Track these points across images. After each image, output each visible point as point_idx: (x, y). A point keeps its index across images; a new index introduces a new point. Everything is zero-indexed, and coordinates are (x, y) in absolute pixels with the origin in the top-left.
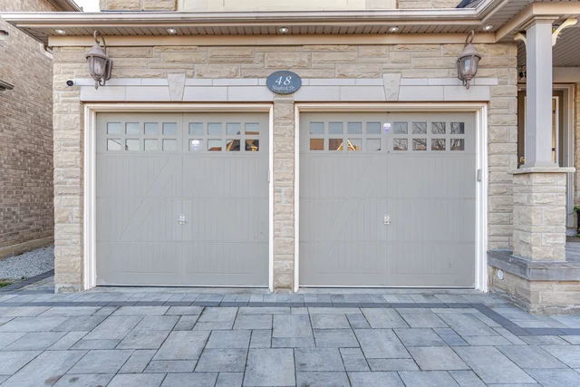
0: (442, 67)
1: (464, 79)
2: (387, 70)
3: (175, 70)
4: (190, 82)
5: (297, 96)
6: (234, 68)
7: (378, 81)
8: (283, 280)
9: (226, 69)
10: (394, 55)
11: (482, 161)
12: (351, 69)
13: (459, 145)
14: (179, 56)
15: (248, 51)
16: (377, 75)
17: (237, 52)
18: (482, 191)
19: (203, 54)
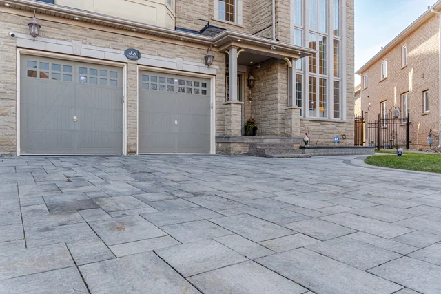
0: (199, 58)
1: (208, 65)
2: (178, 56)
3: (76, 39)
4: (84, 46)
5: (139, 61)
6: (108, 43)
7: (174, 60)
8: (132, 149)
9: (104, 43)
10: (181, 50)
11: (213, 100)
12: (163, 53)
13: (204, 92)
14: (78, 32)
15: (115, 36)
16: (174, 57)
17: (110, 35)
18: (213, 113)
19: (91, 33)
